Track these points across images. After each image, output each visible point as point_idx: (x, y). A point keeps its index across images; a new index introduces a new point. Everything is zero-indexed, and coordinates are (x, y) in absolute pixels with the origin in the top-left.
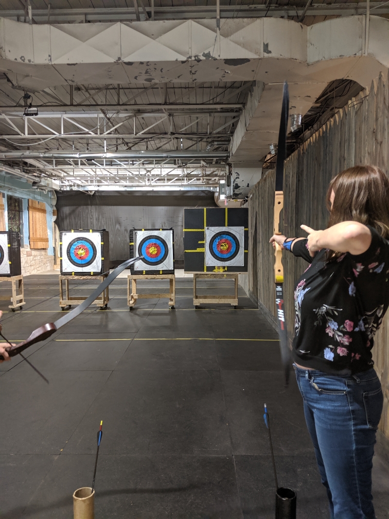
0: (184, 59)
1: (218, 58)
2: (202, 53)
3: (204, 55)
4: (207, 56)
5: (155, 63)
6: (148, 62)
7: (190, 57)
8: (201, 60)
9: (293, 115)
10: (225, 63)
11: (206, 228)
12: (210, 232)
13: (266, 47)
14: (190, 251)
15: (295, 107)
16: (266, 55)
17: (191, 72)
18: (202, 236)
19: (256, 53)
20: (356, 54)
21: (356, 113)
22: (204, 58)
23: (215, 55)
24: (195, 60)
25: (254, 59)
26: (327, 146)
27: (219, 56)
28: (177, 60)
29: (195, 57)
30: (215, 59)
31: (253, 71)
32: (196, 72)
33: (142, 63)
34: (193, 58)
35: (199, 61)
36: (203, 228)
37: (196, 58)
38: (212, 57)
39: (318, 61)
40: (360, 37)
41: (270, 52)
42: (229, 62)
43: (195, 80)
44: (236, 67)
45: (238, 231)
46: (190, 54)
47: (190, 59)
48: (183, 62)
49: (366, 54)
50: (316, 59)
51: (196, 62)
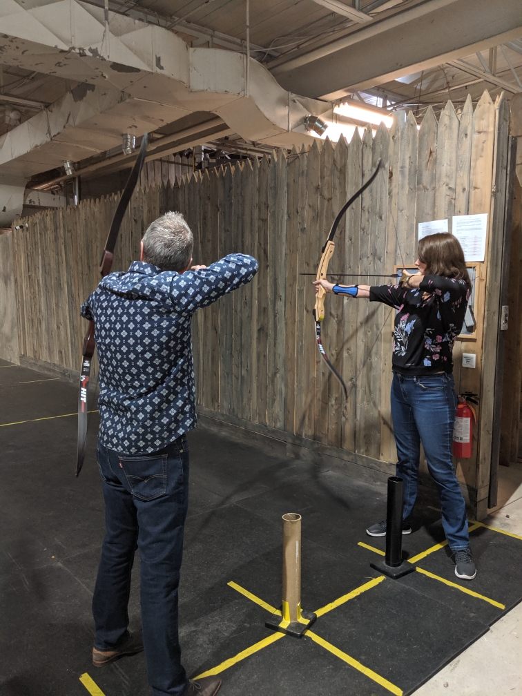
0: (66, 48)
2: (88, 48)
3: (90, 50)
5: (24, 42)
10: (111, 66)
13: (158, 60)
16: (159, 71)
17: (59, 63)
20: (239, 94)
21: (288, 164)
22: (91, 55)
25: (145, 71)
27: (108, 57)
28: (56, 47)
30: (103, 59)
34: (77, 51)
35: (83, 55)
37: (81, 51)
38: (100, 56)
39: (203, 90)
41: (161, 68)
42: (117, 67)
44: (119, 73)
46: (73, 45)
47: (73, 51)
48: (62, 51)
49: (248, 96)
51: (79, 55)
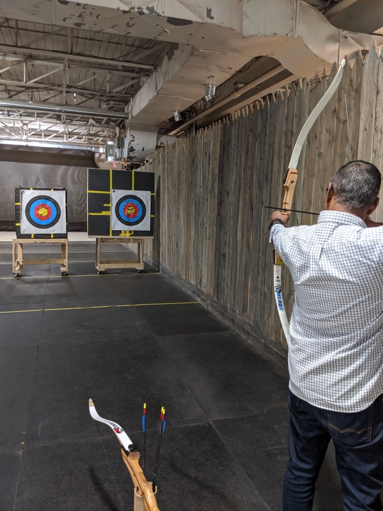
0: (127, 9)
1: (162, 14)
2: (146, 7)
3: (148, 8)
4: (151, 10)
5: (94, 7)
6: (87, 5)
7: (133, 8)
8: (144, 13)
9: (208, 84)
10: (168, 21)
11: (112, 190)
12: (116, 195)
13: (209, 11)
14: (94, 214)
15: (213, 77)
16: (209, 20)
17: (128, 23)
18: (107, 199)
19: (200, 17)
20: (287, 35)
21: (311, 91)
22: (148, 12)
23: (159, 10)
24: (138, 12)
25: (197, 22)
26: (266, 120)
27: (163, 13)
28: (118, 9)
29: (138, 8)
30: (159, 15)
31: (191, 34)
32: (133, 25)
33: (79, 4)
34: (136, 10)
35: (141, 13)
36: (109, 190)
37: (140, 10)
38: (156, 13)
39: (254, 35)
40: (292, 19)
41: (212, 18)
42: (172, 21)
43: (129, 33)
44: (177, 27)
45: (145, 196)
46: (133, 5)
47: (132, 10)
48: (125, 12)
49: (296, 36)
50: (252, 33)
51: (138, 14)
